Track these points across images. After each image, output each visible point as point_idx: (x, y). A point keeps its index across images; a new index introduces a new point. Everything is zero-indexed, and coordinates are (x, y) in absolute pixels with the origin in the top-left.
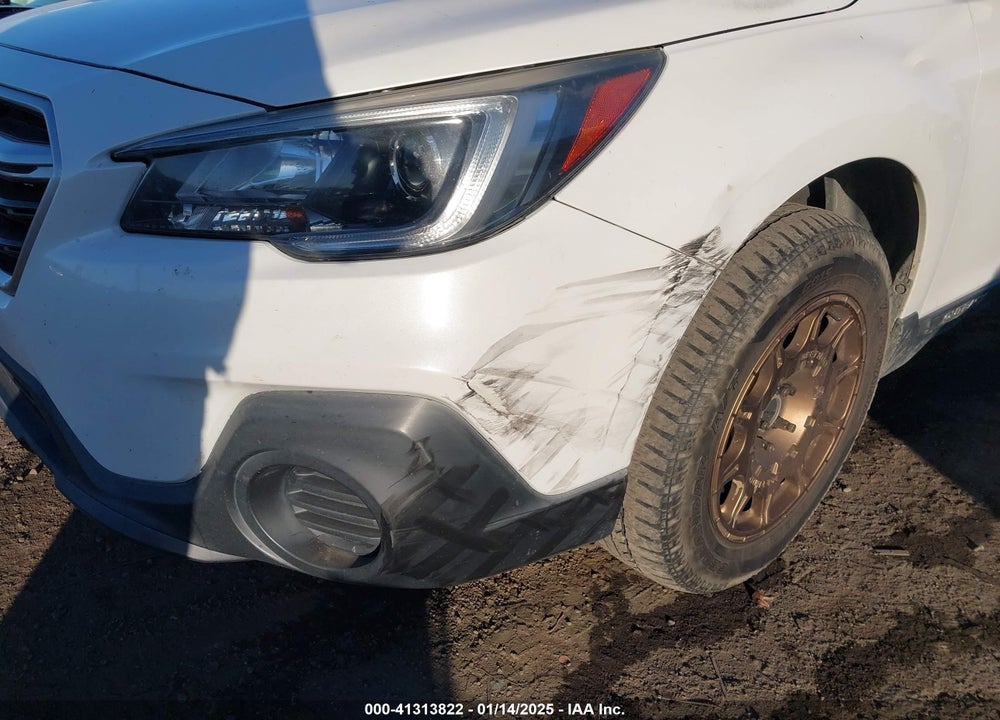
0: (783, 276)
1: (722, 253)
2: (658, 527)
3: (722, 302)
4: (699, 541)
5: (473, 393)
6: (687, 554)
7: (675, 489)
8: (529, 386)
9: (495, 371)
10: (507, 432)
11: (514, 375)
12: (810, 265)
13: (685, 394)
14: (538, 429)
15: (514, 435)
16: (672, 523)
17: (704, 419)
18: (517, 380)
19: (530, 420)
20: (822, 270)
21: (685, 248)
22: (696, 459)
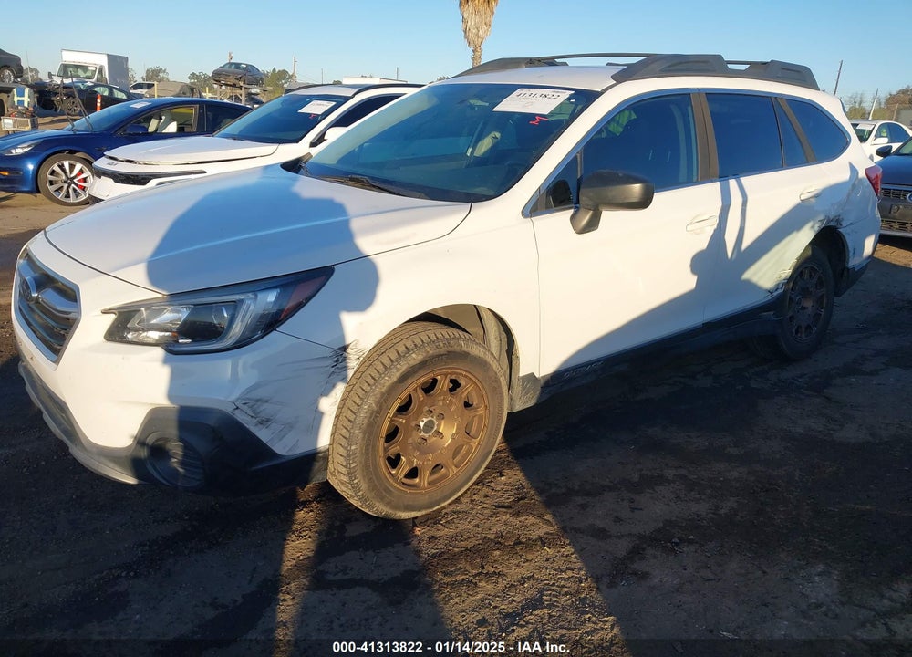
0: (414, 355)
1: (361, 350)
2: (346, 467)
3: (382, 363)
4: (370, 480)
5: (237, 408)
6: (364, 486)
7: (353, 448)
8: (265, 406)
9: (248, 399)
10: (256, 425)
11: (257, 401)
12: (431, 352)
13: (359, 402)
14: (274, 424)
15: (261, 426)
16: (353, 465)
17: (368, 414)
18: (259, 403)
19: (268, 420)
20: (438, 356)
21: (340, 349)
22: (364, 434)
